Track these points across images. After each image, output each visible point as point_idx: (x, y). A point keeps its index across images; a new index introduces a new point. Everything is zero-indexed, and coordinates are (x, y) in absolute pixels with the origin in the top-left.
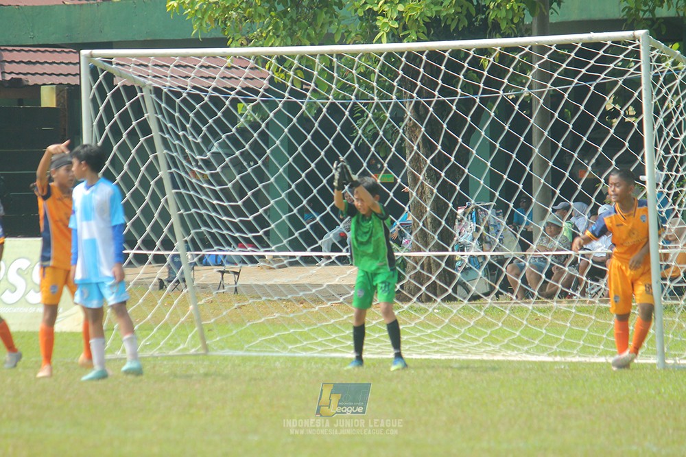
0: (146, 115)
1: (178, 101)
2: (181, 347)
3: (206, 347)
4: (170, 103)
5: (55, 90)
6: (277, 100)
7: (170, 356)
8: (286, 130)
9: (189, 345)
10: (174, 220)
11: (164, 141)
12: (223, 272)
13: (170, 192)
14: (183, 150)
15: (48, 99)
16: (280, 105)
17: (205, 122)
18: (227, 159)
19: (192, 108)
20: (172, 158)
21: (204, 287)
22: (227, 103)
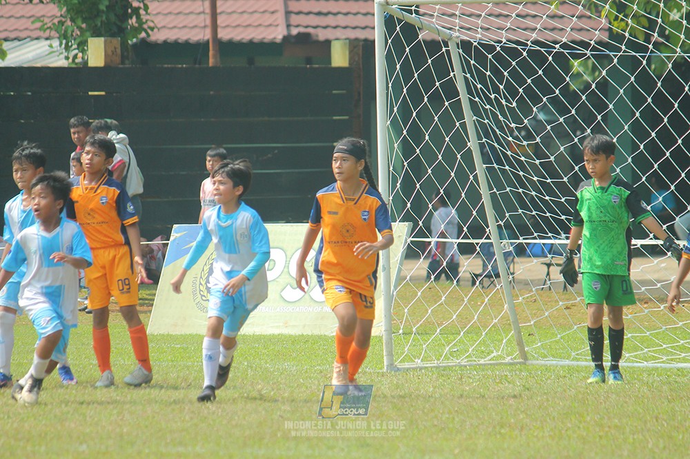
0: (452, 74)
1: (490, 56)
2: (495, 354)
3: (524, 356)
4: (481, 59)
5: (348, 46)
6: (611, 54)
7: (481, 364)
8: (622, 91)
9: (503, 352)
10: (486, 200)
11: (473, 105)
12: (549, 265)
13: (480, 168)
14: (495, 116)
15: (339, 58)
16: (616, 60)
17: (521, 82)
18: (549, 127)
19: (506, 65)
20: (482, 125)
21: (526, 284)
22: (550, 58)
